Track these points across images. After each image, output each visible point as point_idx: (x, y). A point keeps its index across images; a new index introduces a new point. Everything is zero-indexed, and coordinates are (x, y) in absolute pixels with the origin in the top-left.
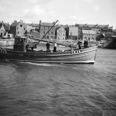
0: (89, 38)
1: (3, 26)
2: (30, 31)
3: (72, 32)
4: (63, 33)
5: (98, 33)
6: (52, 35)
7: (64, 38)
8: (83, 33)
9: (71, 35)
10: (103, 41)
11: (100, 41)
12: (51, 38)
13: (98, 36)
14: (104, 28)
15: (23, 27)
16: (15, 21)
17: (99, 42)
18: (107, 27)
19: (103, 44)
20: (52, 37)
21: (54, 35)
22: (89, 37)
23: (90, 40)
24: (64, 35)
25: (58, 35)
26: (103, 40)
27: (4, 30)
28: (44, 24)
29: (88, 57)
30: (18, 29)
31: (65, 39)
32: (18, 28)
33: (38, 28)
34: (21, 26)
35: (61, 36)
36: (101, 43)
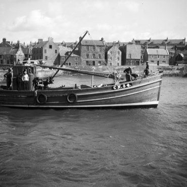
0: (158, 61)
1: (20, 49)
2: (65, 54)
3: (132, 53)
4: (117, 55)
5: (172, 53)
6: (100, 60)
7: (118, 64)
8: (148, 53)
9: (129, 58)
10: (181, 66)
11: (177, 65)
12: (99, 64)
13: (171, 57)
14: (178, 44)
15: (54, 48)
16: (39, 40)
17: (176, 67)
18: (184, 43)
19: (182, 69)
20: (100, 62)
21: (104, 60)
22: (158, 59)
23: (160, 65)
24: (118, 59)
25: (109, 59)
26: (181, 63)
27: (23, 54)
28: (86, 42)
29: (145, 95)
30: (46, 52)
31: (120, 64)
32: (45, 50)
33: (77, 49)
34: (51, 47)
35: (114, 60)
36: (178, 69)
